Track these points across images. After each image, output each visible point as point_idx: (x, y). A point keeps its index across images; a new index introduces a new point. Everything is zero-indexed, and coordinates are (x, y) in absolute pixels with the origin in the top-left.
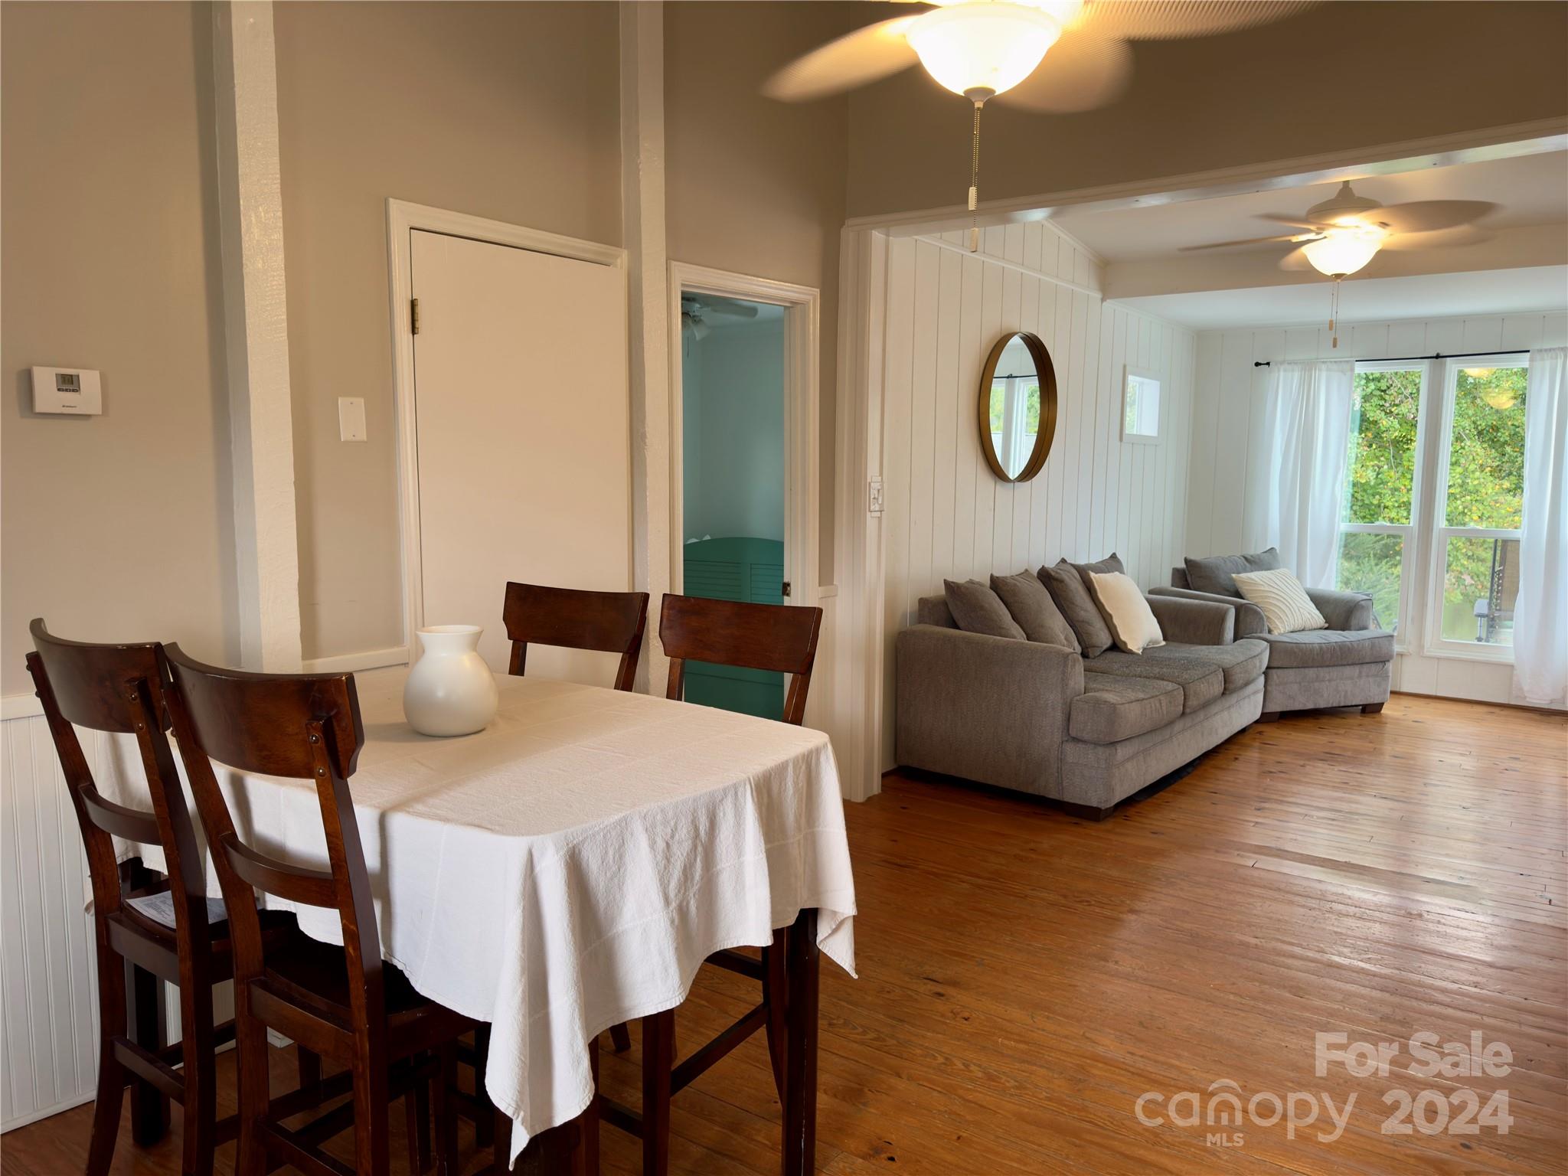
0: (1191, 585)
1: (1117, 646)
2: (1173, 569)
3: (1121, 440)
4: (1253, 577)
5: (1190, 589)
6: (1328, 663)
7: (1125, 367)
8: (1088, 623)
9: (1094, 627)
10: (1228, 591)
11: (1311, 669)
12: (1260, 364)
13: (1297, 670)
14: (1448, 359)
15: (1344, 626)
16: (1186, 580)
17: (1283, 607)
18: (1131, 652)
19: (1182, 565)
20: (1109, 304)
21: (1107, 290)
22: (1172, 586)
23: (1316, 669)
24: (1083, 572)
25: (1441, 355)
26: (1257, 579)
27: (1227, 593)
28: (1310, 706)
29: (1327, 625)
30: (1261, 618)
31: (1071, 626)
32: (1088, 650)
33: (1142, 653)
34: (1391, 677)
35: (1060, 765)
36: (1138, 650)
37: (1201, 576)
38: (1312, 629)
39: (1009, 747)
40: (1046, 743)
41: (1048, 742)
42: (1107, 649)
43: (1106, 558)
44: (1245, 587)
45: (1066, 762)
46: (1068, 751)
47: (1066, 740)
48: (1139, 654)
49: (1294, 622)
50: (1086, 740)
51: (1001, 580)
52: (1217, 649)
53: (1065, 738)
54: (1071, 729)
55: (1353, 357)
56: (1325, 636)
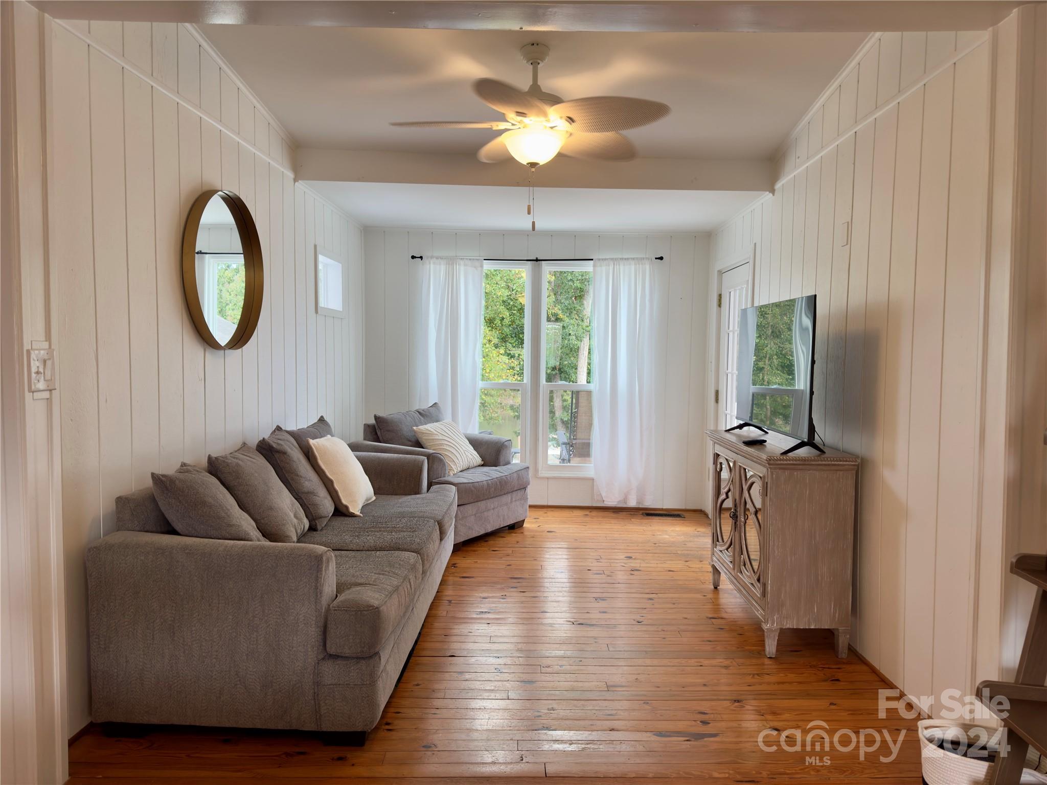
0: (381, 438)
1: (341, 511)
3: (317, 312)
4: (430, 429)
5: (380, 442)
6: (492, 496)
7: (315, 246)
8: (313, 493)
9: (319, 497)
10: (410, 441)
11: (482, 502)
12: (415, 257)
13: (473, 504)
14: (543, 262)
15: (497, 463)
16: (377, 434)
17: (455, 452)
18: (353, 515)
19: (372, 421)
20: (300, 184)
21: (299, 171)
22: (365, 439)
23: (485, 501)
24: (300, 438)
25: (539, 259)
26: (432, 430)
27: (410, 443)
28: (482, 532)
29: (482, 463)
30: (444, 464)
31: (296, 499)
32: (316, 523)
33: (361, 515)
34: (529, 497)
35: (316, 690)
36: (358, 513)
37: (388, 431)
38: (475, 467)
39: (250, 678)
40: (298, 666)
41: (300, 664)
42: (332, 515)
43: (316, 421)
44: (424, 438)
45: (324, 685)
46: (326, 673)
47: (323, 659)
48: (360, 516)
49: (462, 463)
50: (342, 655)
51: (219, 461)
52: (418, 498)
53: (323, 657)
54: (328, 646)
55: (482, 257)
56: (487, 473)
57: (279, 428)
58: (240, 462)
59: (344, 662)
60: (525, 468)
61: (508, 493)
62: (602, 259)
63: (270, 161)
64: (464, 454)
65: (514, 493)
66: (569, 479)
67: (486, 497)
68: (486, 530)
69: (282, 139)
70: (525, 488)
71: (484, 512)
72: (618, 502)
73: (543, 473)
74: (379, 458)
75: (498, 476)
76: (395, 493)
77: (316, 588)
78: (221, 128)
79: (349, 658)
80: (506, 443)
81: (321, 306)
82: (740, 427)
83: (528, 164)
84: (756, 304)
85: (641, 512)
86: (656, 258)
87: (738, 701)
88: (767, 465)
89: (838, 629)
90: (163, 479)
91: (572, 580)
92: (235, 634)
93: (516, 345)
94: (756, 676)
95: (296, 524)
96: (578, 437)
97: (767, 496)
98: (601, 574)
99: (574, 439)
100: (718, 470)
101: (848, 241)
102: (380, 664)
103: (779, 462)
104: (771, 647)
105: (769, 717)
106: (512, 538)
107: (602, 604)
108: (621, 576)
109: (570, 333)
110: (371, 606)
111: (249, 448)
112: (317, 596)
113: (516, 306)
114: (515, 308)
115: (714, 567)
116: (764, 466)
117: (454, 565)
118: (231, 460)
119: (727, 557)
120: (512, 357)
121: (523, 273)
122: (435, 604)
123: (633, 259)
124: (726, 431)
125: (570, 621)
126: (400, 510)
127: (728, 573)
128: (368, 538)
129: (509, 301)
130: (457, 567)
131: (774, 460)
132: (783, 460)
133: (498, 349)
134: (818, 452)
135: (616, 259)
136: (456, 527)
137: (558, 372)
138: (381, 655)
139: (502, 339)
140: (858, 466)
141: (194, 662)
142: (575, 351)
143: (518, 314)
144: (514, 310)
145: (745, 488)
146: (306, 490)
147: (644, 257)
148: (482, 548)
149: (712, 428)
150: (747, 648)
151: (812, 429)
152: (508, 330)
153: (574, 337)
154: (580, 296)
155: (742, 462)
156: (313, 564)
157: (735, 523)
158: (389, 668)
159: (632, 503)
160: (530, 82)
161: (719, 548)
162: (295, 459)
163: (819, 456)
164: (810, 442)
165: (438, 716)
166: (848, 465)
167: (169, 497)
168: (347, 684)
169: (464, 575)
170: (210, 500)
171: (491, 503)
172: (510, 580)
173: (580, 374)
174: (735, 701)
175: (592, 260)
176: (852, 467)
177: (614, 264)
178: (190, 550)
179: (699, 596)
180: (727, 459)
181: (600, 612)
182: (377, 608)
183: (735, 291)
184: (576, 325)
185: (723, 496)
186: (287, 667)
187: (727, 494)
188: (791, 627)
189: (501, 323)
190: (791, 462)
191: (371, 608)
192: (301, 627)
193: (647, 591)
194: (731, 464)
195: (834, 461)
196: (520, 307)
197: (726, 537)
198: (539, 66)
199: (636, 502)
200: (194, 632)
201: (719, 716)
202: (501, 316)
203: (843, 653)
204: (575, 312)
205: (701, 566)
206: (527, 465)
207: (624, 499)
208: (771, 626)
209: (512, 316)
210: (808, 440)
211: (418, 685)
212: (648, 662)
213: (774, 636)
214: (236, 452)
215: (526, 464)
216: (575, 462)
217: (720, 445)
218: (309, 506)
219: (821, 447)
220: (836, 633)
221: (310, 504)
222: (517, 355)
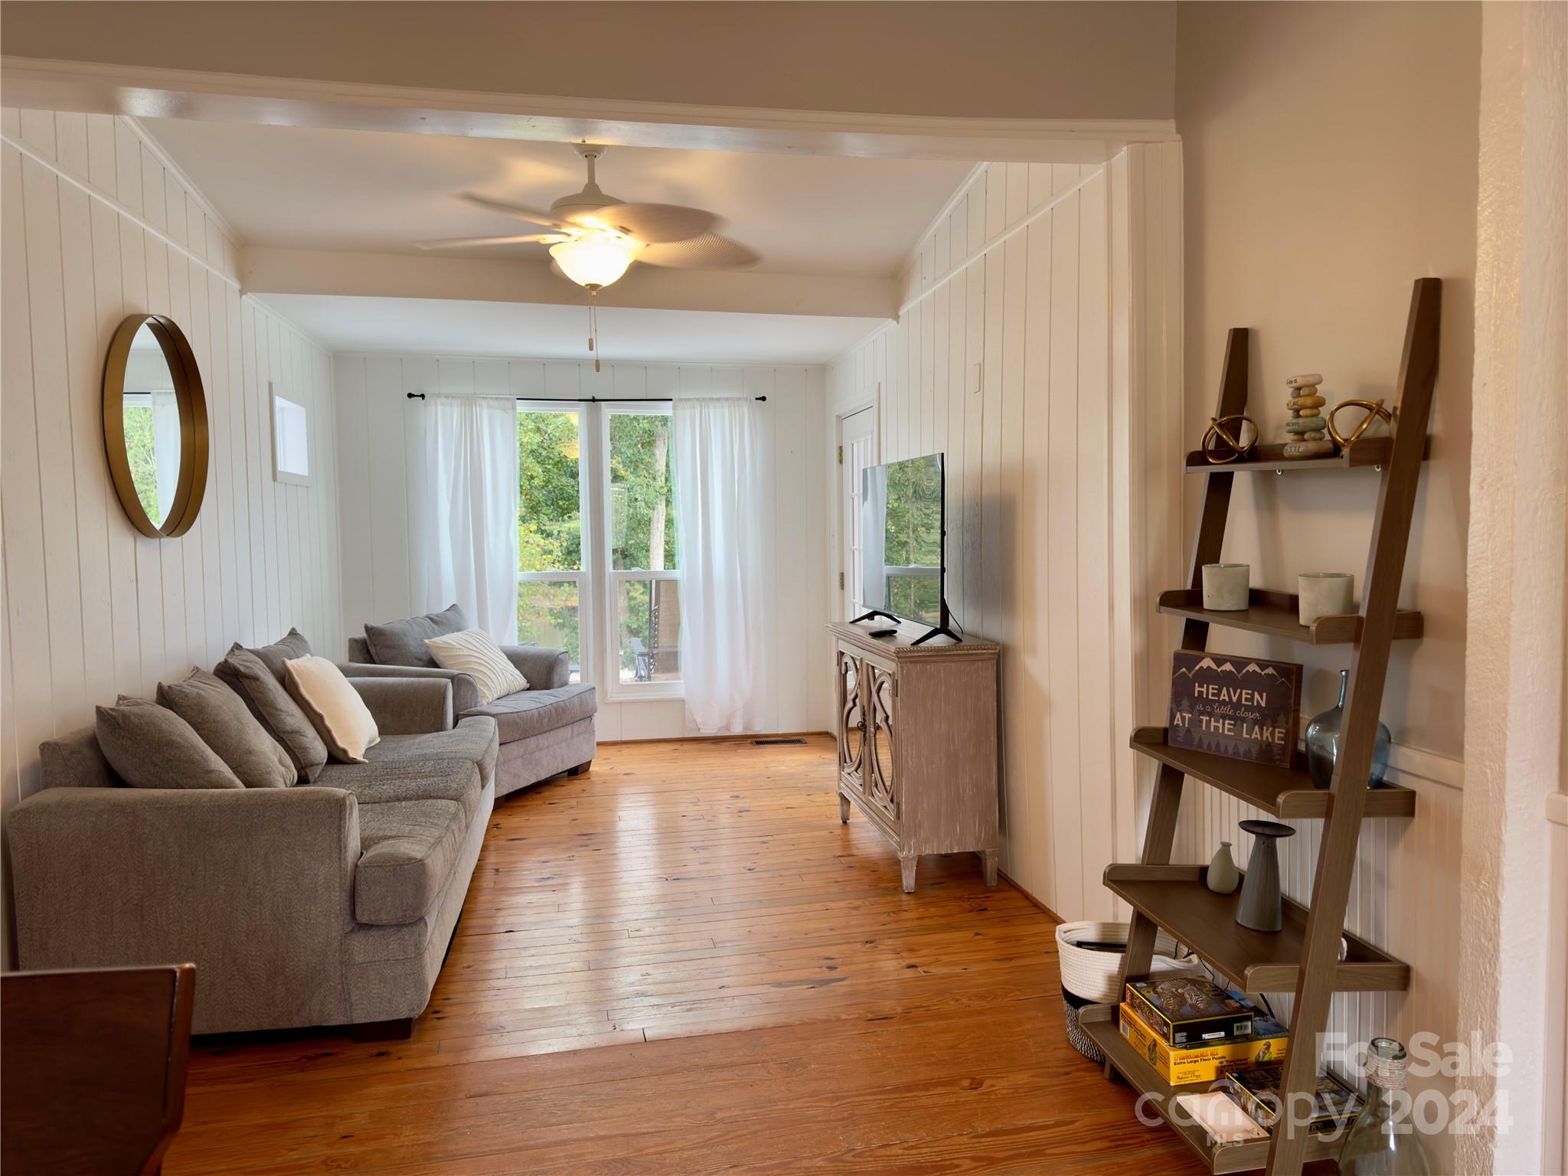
0: (376, 658)
1: (337, 758)
2: (350, 640)
3: (275, 479)
4: (447, 641)
5: (375, 663)
6: (545, 729)
7: (270, 385)
8: (298, 732)
9: (306, 737)
10: (420, 660)
11: (532, 739)
12: (414, 396)
13: (519, 742)
14: (602, 403)
15: (547, 685)
16: (368, 652)
17: (488, 672)
18: (355, 762)
19: (362, 634)
20: (249, 299)
21: (246, 279)
22: (351, 660)
23: (536, 738)
24: (271, 659)
25: (596, 398)
26: (453, 643)
27: (420, 663)
28: (533, 780)
29: (528, 685)
30: (475, 689)
32: (306, 773)
33: (367, 761)
34: (596, 729)
35: (344, 972)
36: (360, 758)
37: (387, 647)
38: (518, 692)
39: (253, 965)
40: (319, 942)
41: (321, 940)
42: (327, 763)
43: (286, 636)
44: (441, 654)
45: (354, 964)
46: (356, 948)
47: (352, 931)
48: (364, 763)
49: (498, 687)
50: (380, 923)
51: (174, 691)
52: (444, 736)
53: (350, 928)
54: (358, 912)
55: (513, 395)
56: (537, 698)
57: (237, 647)
58: (202, 692)
59: (382, 932)
60: (590, 690)
61: (567, 725)
62: (685, 400)
63: (208, 267)
64: (501, 675)
65: (575, 724)
66: (651, 702)
67: (537, 732)
68: (537, 777)
69: (223, 234)
70: (590, 717)
71: (534, 752)
72: (719, 729)
73: (614, 696)
74: (380, 684)
75: (552, 702)
76: (406, 731)
77: (339, 839)
78: (144, 226)
79: (387, 926)
80: (561, 656)
81: (280, 469)
82: (871, 616)
83: (587, 285)
84: (883, 462)
85: (750, 740)
86: (757, 399)
87: (871, 942)
88: (896, 659)
89: (984, 851)
90: (114, 713)
91: (660, 831)
92: (229, 909)
93: (554, 516)
94: (892, 914)
95: (284, 773)
96: (660, 645)
97: (897, 696)
98: (700, 819)
99: (655, 647)
100: (843, 672)
101: (981, 387)
102: (427, 931)
103: (909, 654)
104: (909, 880)
105: (905, 955)
106: (576, 786)
107: (703, 854)
108: (725, 820)
109: (636, 497)
110: (413, 859)
111: (205, 674)
112: (340, 851)
113: (550, 458)
114: (551, 461)
115: (843, 798)
116: (893, 660)
117: (497, 826)
118: (188, 689)
119: (856, 780)
120: (549, 535)
121: (575, 417)
122: (475, 875)
123: (727, 399)
124: (851, 623)
125: (662, 878)
126: (419, 752)
127: (857, 799)
128: (385, 787)
129: (541, 450)
130: (500, 828)
131: (904, 652)
132: (914, 651)
133: (527, 524)
134: (955, 641)
135: (703, 399)
136: (496, 775)
137: (620, 556)
138: (427, 921)
139: (531, 508)
140: (999, 654)
141: (172, 951)
142: (645, 524)
143: (555, 470)
144: (549, 464)
145: (874, 690)
146: (289, 728)
147: (741, 396)
148: (534, 801)
149: (837, 621)
150: (882, 885)
151: (945, 612)
152: (541, 495)
153: (643, 504)
154: (650, 442)
155: (870, 658)
156: (333, 809)
157: (864, 735)
158: (434, 940)
159: (738, 730)
160: (585, 180)
161: (847, 770)
162: (271, 687)
163: (955, 645)
164: (944, 628)
165: (502, 997)
166: (988, 654)
167: (123, 738)
168: (385, 960)
169: (513, 837)
170: (179, 740)
171: (544, 740)
172: (578, 838)
173: (654, 558)
174: (867, 942)
175: (671, 400)
176: (991, 656)
177: (701, 406)
178: (162, 804)
179: (825, 833)
180: (852, 658)
181: (701, 864)
182: (421, 860)
183: (859, 442)
184: (645, 486)
185: (850, 705)
186: (303, 945)
187: (854, 701)
188: (931, 853)
189: (529, 485)
190: (923, 654)
191: (413, 861)
192: (320, 892)
193: (760, 834)
194: (858, 663)
195: (971, 649)
196: (558, 459)
197: (854, 753)
198: (596, 160)
199: (741, 727)
200: (171, 911)
201: (848, 959)
202: (529, 474)
203: (991, 879)
204: (643, 467)
205: (828, 798)
206: (591, 684)
207: (727, 725)
208: (908, 855)
209: (545, 473)
210: (941, 627)
211: (469, 967)
212: (764, 912)
213: (912, 866)
214: (189, 678)
215: (589, 684)
216: (660, 679)
217: (844, 641)
218: (296, 750)
219: (959, 636)
220: (982, 856)
221: (296, 748)
222: (555, 532)
